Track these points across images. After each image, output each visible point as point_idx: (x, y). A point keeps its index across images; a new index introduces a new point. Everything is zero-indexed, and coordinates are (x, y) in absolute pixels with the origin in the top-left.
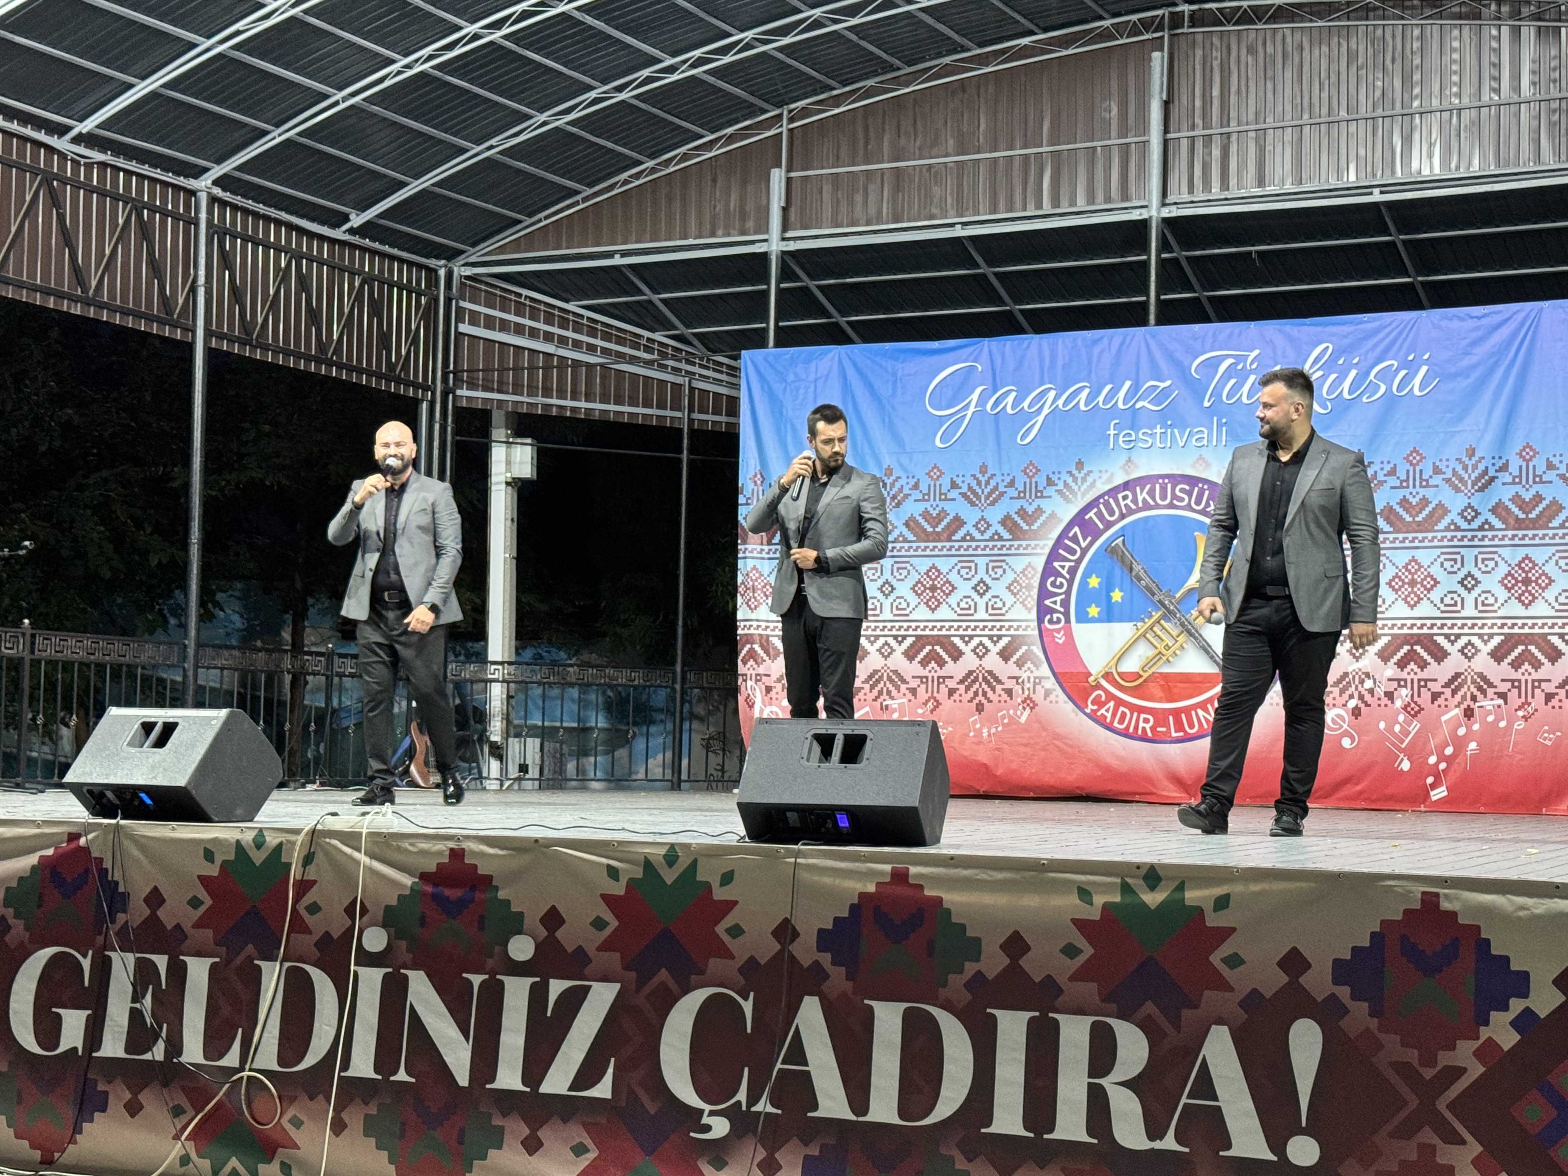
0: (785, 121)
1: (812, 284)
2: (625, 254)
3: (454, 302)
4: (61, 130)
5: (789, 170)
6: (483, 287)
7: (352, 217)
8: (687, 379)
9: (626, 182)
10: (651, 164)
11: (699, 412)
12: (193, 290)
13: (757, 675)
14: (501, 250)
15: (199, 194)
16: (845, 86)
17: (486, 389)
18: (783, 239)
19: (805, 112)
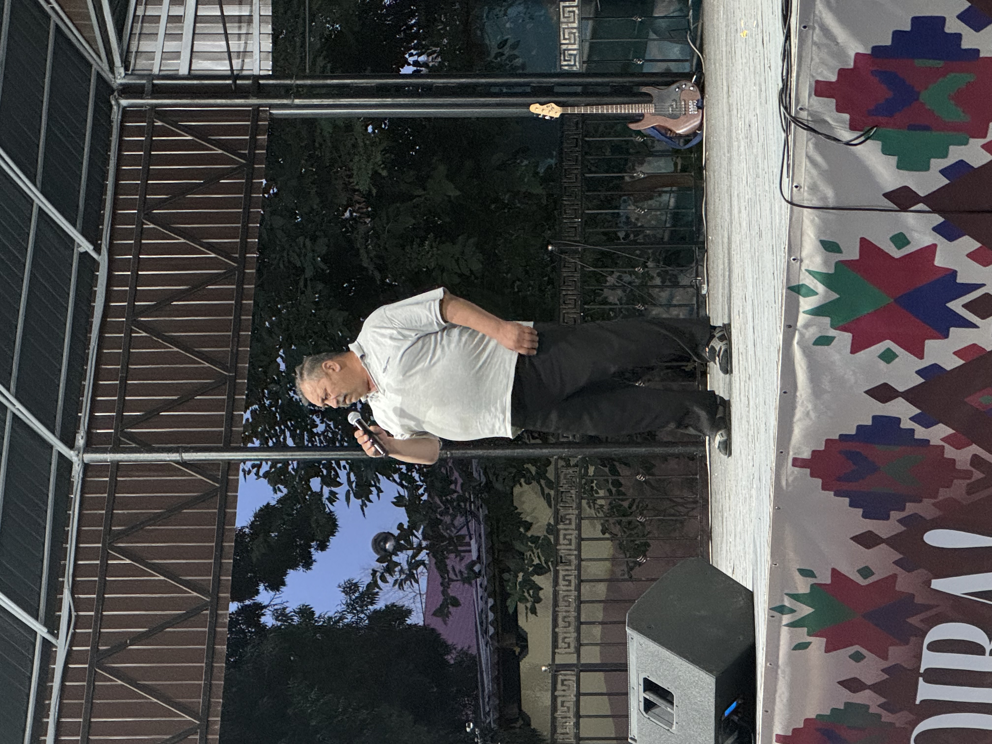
7: (82, 250)
12: (190, 465)
14: (91, 42)
15: (86, 461)
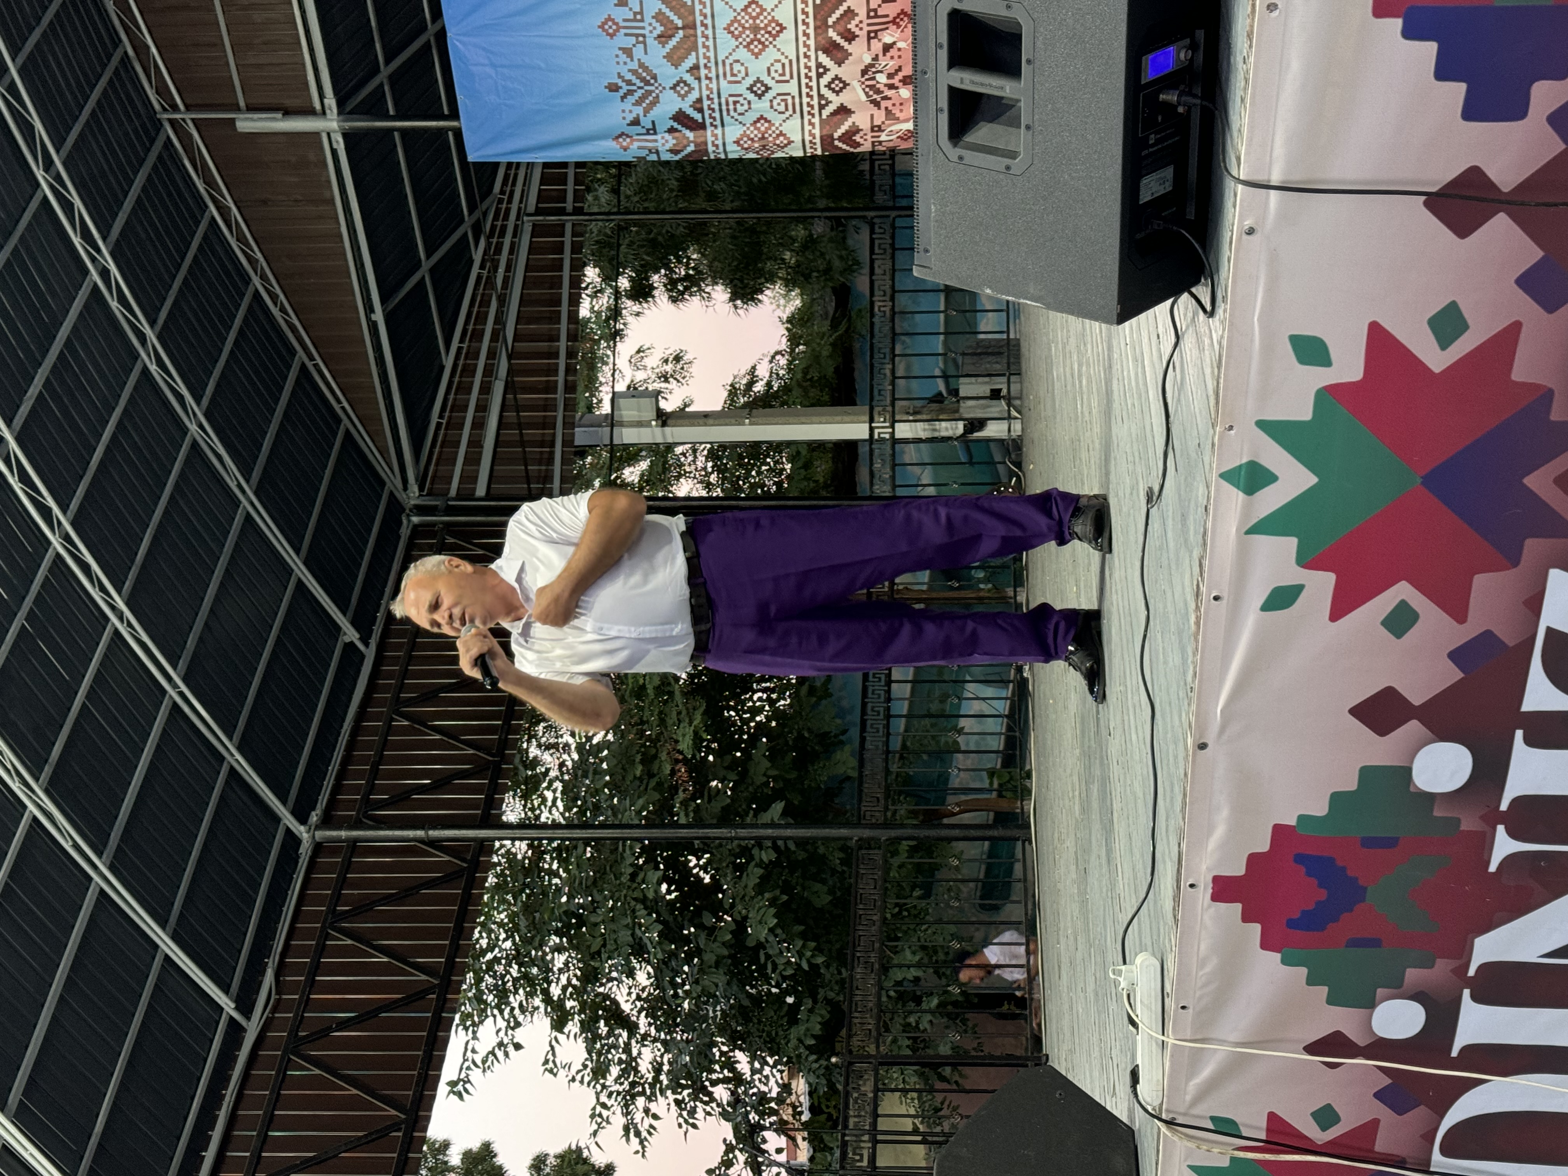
0: (177, 116)
1: (385, 71)
2: (369, 309)
3: (450, 503)
4: (235, 1031)
5: (237, 109)
6: (432, 467)
8: (525, 218)
9: (283, 310)
10: (256, 281)
11: (565, 202)
12: (433, 843)
13: (872, 130)
15: (317, 838)
16: (120, 40)
17: (550, 460)
18: (324, 113)
19: (162, 91)
